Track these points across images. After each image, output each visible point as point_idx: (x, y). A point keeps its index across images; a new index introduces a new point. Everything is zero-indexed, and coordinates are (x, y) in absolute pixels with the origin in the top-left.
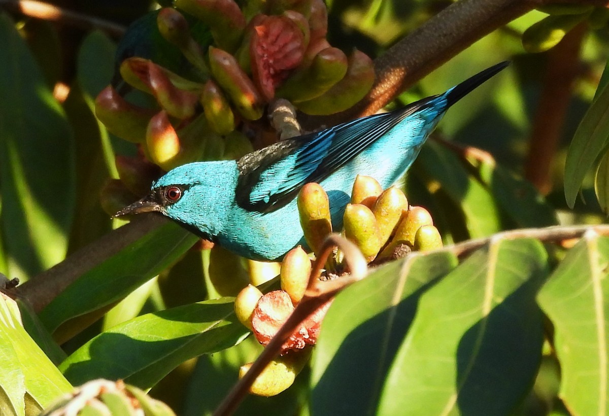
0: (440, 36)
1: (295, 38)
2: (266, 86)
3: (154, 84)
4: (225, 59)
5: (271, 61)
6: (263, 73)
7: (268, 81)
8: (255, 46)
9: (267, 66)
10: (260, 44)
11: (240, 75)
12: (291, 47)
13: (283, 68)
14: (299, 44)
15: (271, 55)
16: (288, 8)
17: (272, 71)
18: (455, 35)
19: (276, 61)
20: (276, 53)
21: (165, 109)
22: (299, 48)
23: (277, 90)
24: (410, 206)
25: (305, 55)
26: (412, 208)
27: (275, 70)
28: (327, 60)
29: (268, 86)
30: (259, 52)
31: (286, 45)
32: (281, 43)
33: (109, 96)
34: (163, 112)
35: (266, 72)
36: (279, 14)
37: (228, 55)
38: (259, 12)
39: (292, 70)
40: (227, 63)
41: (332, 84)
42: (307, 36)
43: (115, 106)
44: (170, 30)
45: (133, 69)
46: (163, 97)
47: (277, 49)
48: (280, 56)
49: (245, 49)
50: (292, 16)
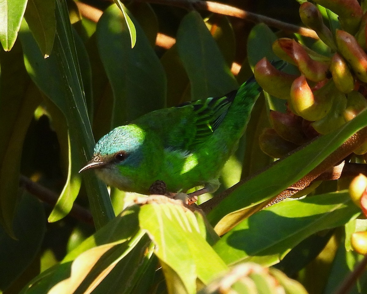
3: (297, 56)
4: (347, 38)
11: (357, 49)
21: (304, 74)
33: (265, 65)
34: (303, 76)
37: (349, 35)
40: (349, 41)
43: (268, 72)
44: (309, 17)
45: (282, 46)
46: (303, 66)
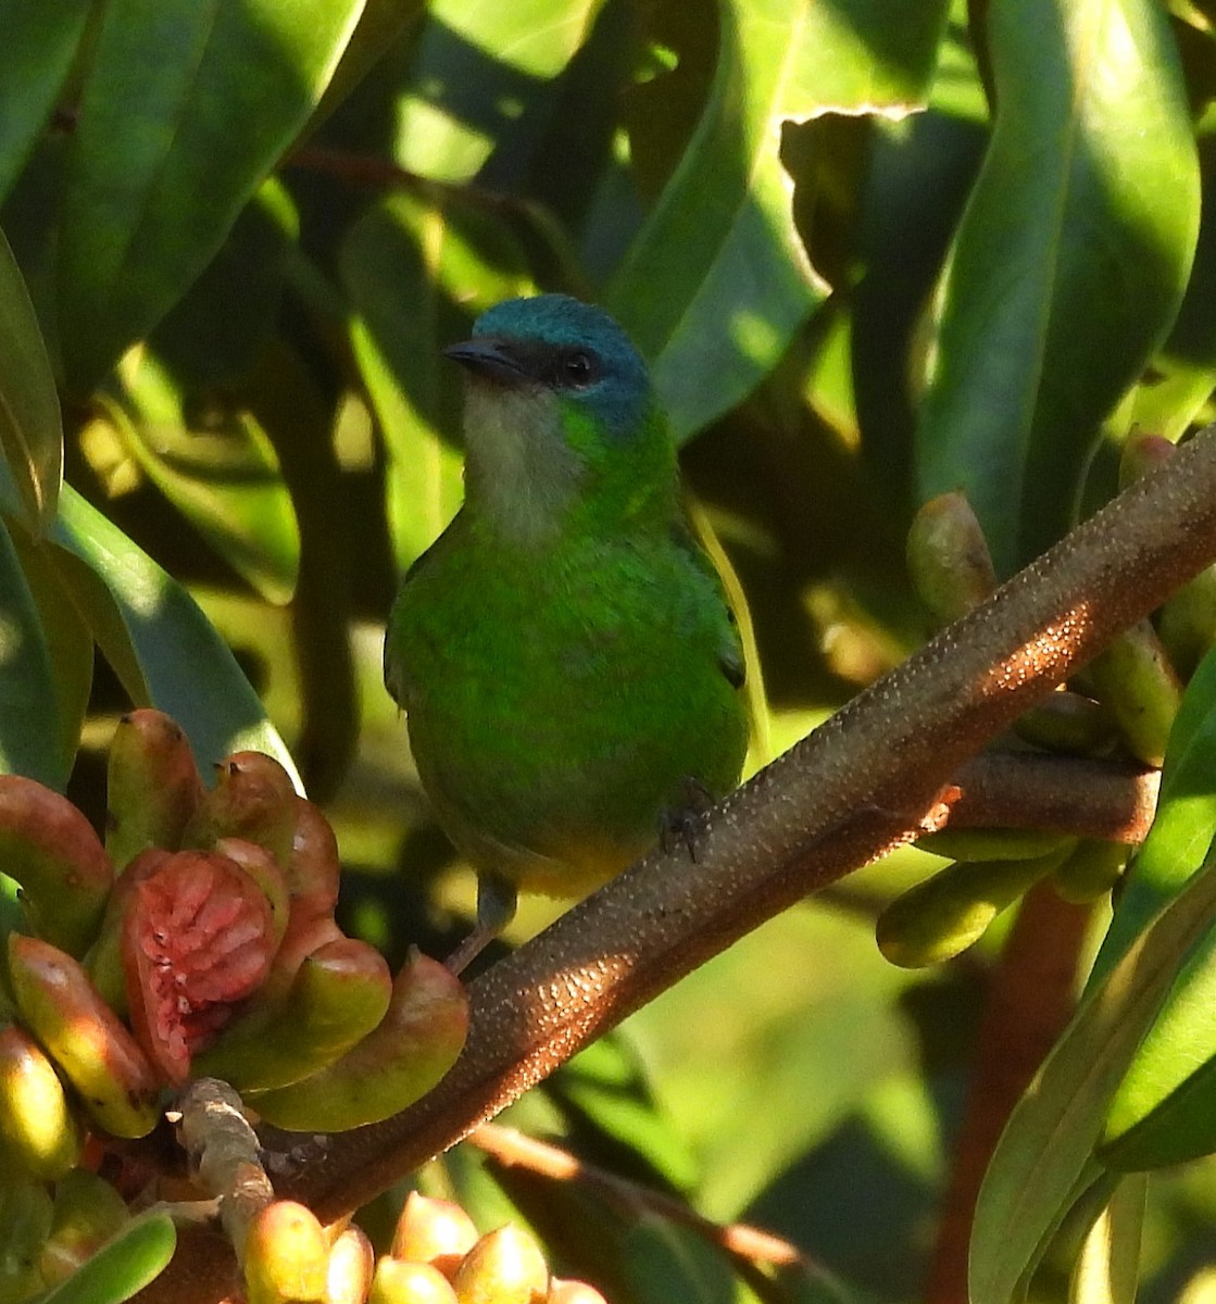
0: (647, 916)
1: (246, 914)
2: (166, 1043)
5: (181, 978)
6: (159, 1007)
7: (171, 1029)
8: (136, 931)
9: (170, 988)
10: (149, 929)
12: (234, 939)
13: (213, 998)
14: (257, 932)
15: (181, 962)
16: (228, 834)
17: (183, 1006)
18: (688, 914)
19: (196, 978)
20: (194, 954)
22: (259, 944)
23: (196, 1057)
24: (554, 1278)
25: (275, 964)
26: (558, 1284)
27: (191, 1003)
28: (336, 973)
29: (173, 1044)
30: (148, 949)
31: (221, 932)
32: (207, 927)
35: (167, 1005)
36: (206, 850)
38: (150, 843)
39: (239, 1005)
41: (348, 1043)
42: (282, 913)
47: (197, 945)
48: (207, 963)
49: (110, 945)
50: (239, 854)
